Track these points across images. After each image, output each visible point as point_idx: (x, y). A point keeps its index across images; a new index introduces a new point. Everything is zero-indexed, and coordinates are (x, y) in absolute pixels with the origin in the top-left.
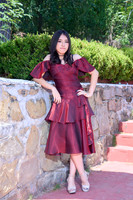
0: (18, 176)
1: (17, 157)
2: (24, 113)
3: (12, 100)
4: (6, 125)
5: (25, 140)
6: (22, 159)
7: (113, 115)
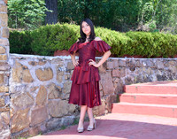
0: (30, 119)
1: (28, 106)
2: (34, 77)
3: (24, 68)
4: (19, 84)
5: (35, 95)
6: (33, 108)
7: (117, 80)
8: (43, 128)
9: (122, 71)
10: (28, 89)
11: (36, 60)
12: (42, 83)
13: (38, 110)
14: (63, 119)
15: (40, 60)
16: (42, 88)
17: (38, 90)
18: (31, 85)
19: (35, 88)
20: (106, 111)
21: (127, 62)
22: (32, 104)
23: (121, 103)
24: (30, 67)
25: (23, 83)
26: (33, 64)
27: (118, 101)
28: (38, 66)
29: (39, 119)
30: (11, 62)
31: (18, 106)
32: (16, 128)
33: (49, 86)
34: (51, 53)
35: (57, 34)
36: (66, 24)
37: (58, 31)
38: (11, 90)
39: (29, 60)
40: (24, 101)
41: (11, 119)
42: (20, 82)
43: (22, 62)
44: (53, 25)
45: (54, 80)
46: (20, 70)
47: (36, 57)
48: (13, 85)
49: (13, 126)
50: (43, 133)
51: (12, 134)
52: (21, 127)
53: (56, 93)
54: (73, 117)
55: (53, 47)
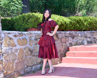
0: (15, 67)
1: (13, 60)
2: (16, 43)
3: (10, 39)
5: (17, 54)
6: (16, 61)
7: (64, 44)
8: (22, 73)
9: (67, 39)
10: (13, 51)
11: (17, 34)
12: (21, 47)
13: (19, 62)
14: (34, 67)
15: (19, 34)
16: (21, 50)
17: (19, 51)
18: (14, 48)
19: (17, 50)
20: (59, 62)
21: (70, 34)
22: (15, 59)
23: (67, 57)
24: (13, 38)
25: (10, 47)
26: (15, 36)
27: (65, 56)
28: (18, 38)
29: (20, 67)
30: (3, 35)
31: (7, 61)
32: (7, 73)
33: (25, 49)
34: (26, 30)
35: (29, 19)
36: (34, 13)
37: (30, 17)
38: (3, 51)
39: (13, 34)
40: (11, 57)
41: (4, 68)
42: (8, 47)
43: (9, 35)
44: (27, 14)
45: (28, 45)
46: (8, 40)
47: (17, 32)
48: (4, 48)
49: (5, 72)
50: (22, 75)
51: (5, 76)
52: (9, 72)
53: (29, 53)
54: (39, 66)
55: (26, 26)
